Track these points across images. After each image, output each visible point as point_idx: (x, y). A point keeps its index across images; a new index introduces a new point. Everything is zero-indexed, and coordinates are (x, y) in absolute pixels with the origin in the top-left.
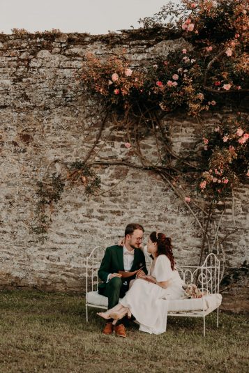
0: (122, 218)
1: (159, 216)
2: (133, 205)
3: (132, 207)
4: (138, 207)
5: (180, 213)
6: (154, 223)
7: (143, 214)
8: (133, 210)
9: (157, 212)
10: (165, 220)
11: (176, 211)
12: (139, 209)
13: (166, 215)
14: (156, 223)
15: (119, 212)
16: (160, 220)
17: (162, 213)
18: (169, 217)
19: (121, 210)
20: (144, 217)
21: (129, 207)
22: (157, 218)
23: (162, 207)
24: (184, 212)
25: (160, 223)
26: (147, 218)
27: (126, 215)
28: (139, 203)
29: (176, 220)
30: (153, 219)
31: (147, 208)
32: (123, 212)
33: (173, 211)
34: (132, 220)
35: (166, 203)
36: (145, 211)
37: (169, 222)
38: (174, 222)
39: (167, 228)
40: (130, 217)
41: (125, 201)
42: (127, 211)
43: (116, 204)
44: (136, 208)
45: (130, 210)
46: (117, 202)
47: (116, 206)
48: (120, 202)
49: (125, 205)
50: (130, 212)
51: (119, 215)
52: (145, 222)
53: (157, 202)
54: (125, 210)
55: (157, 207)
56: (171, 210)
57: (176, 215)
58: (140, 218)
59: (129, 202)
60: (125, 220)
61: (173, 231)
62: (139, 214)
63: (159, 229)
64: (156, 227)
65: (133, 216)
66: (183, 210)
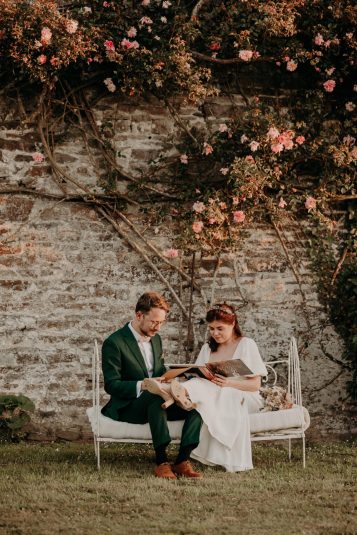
0: (24, 293)
1: (96, 286)
2: (44, 268)
3: (43, 273)
4: (55, 272)
5: (136, 279)
6: (87, 301)
7: (66, 285)
8: (46, 278)
9: (92, 280)
10: (109, 293)
11: (128, 275)
12: (59, 275)
13: (110, 284)
14: (91, 300)
15: (19, 282)
16: (98, 294)
17: (103, 280)
18: (115, 288)
19: (23, 279)
20: (68, 289)
21: (38, 272)
22: (92, 290)
23: (101, 270)
24: (143, 277)
25: (99, 300)
26: (73, 292)
27: (33, 288)
28: (55, 265)
29: (128, 292)
30: (85, 293)
31: (74, 272)
32: (26, 283)
33: (122, 276)
34: (45, 297)
35: (109, 262)
36: (71, 278)
37: (115, 297)
38: (125, 296)
39: (112, 307)
40: (40, 292)
41: (29, 262)
42: (34, 280)
43: (11, 269)
44: (51, 273)
45: (40, 278)
46: (14, 264)
47: (13, 273)
48: (19, 264)
49: (29, 268)
50: (41, 282)
51: (17, 289)
52: (71, 298)
53: (92, 261)
54: (30, 279)
55: (92, 270)
56: (120, 273)
57: (128, 282)
58: (60, 292)
59: (38, 263)
60: (31, 298)
61: (124, 313)
62: (57, 286)
63: (97, 311)
64: (92, 308)
65: (46, 290)
66: (141, 273)
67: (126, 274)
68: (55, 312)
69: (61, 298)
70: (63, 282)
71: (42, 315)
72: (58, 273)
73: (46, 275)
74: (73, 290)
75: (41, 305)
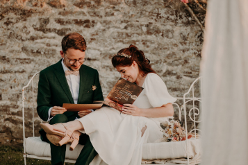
0: (92, 30)
1: (147, 26)
2: (108, 10)
3: (107, 14)
4: (116, 13)
5: (179, 21)
6: (140, 38)
7: (124, 25)
8: (109, 18)
9: (144, 21)
10: (157, 32)
11: (173, 17)
12: (118, 16)
13: (158, 25)
14: (143, 37)
15: (87, 21)
16: (149, 33)
17: (153, 21)
18: (162, 28)
19: (91, 19)
20: (126, 28)
21: (102, 13)
22: (145, 29)
23: (151, 13)
24: (185, 19)
25: (149, 37)
26: (129, 30)
27: (99, 26)
28: (117, 7)
29: (173, 32)
30: (139, 31)
31: (130, 15)
32: (93, 22)
33: (168, 18)
34: (108, 34)
35: (158, 6)
36: (127, 19)
37: (162, 35)
38: (170, 35)
39: (159, 44)
40: (104, 30)
41: (96, 5)
42: (100, 20)
43: (83, 10)
44: (113, 14)
45: (104, 18)
46: (85, 6)
47: (84, 13)
48: (89, 6)
49: (96, 10)
50: (105, 22)
51: (87, 26)
52: (127, 35)
53: (144, 5)
54: (96, 19)
55: (144, 12)
56: (166, 16)
57: (173, 24)
58: (120, 30)
59: (103, 6)
60: (97, 34)
61: (169, 49)
62: (117, 25)
63: (148, 47)
64: (144, 44)
65: (109, 28)
66: (183, 16)
67: (171, 17)
68: (115, 46)
69: (120, 34)
70: (122, 22)
71: (106, 48)
72: (118, 15)
73: (109, 16)
74: (129, 28)
75: (105, 40)
